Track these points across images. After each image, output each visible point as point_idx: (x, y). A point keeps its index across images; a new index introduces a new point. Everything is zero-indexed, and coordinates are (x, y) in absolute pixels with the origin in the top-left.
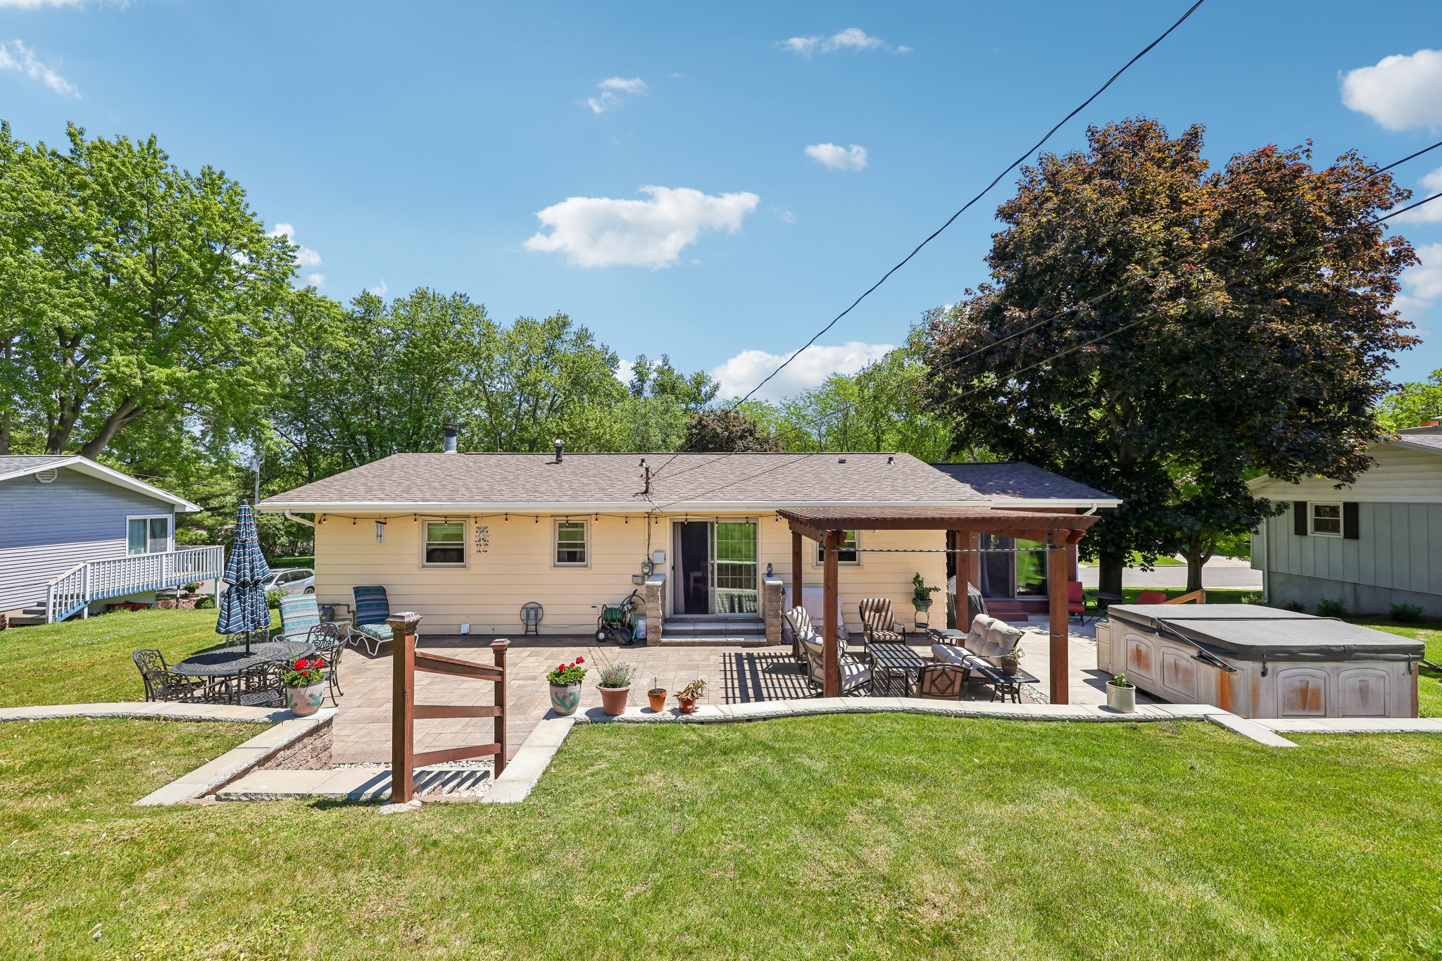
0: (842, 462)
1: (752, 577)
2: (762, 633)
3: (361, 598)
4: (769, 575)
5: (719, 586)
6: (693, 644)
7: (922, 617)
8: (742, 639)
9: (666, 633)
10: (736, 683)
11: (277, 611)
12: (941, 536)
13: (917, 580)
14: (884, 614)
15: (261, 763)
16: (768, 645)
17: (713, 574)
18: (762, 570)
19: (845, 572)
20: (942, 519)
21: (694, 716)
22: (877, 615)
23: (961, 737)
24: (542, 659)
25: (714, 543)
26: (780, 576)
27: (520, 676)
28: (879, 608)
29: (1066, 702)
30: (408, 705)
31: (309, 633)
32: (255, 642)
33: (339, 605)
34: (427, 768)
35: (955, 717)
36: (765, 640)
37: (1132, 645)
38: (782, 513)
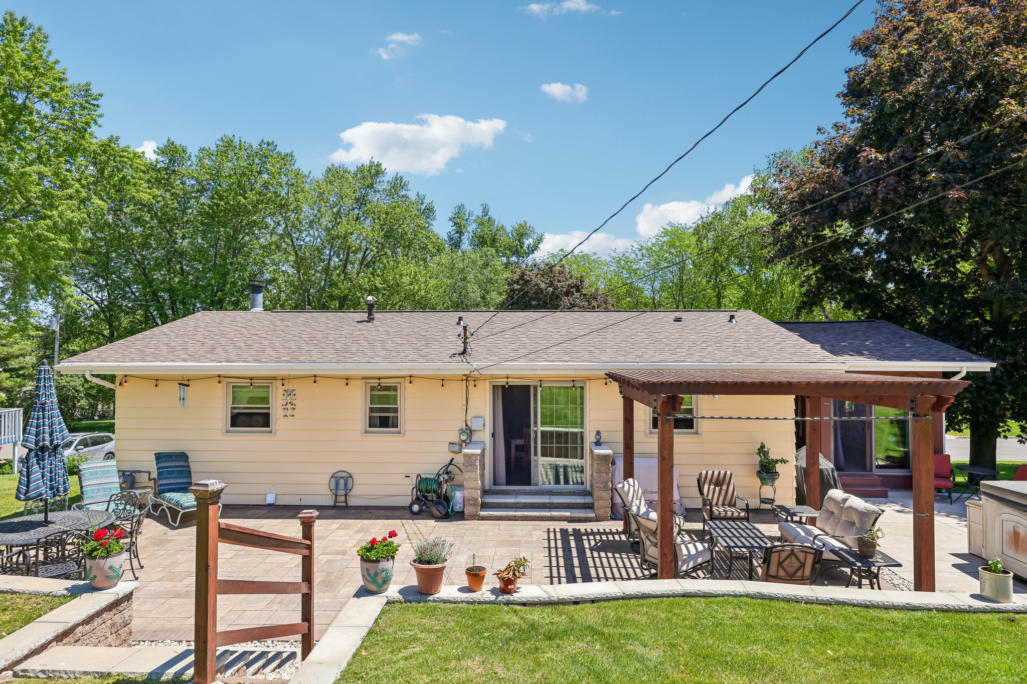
0: (678, 320)
1: (579, 446)
2: (590, 507)
3: (162, 465)
4: (598, 443)
5: (542, 455)
6: (515, 518)
7: (767, 491)
8: (567, 514)
9: (484, 506)
10: (562, 562)
11: (76, 478)
12: (788, 402)
13: (762, 450)
14: (724, 487)
15: (60, 638)
16: (597, 521)
17: (536, 442)
18: (590, 438)
19: (681, 440)
20: (790, 384)
21: (516, 597)
22: (717, 489)
23: (812, 626)
24: (351, 533)
25: (538, 408)
26: (609, 444)
27: (328, 551)
28: (719, 482)
29: (933, 589)
30: (211, 580)
31: (109, 502)
32: (54, 511)
33: (140, 472)
34: (230, 648)
35: (806, 603)
36: (593, 515)
37: (1009, 527)
38: (612, 376)
